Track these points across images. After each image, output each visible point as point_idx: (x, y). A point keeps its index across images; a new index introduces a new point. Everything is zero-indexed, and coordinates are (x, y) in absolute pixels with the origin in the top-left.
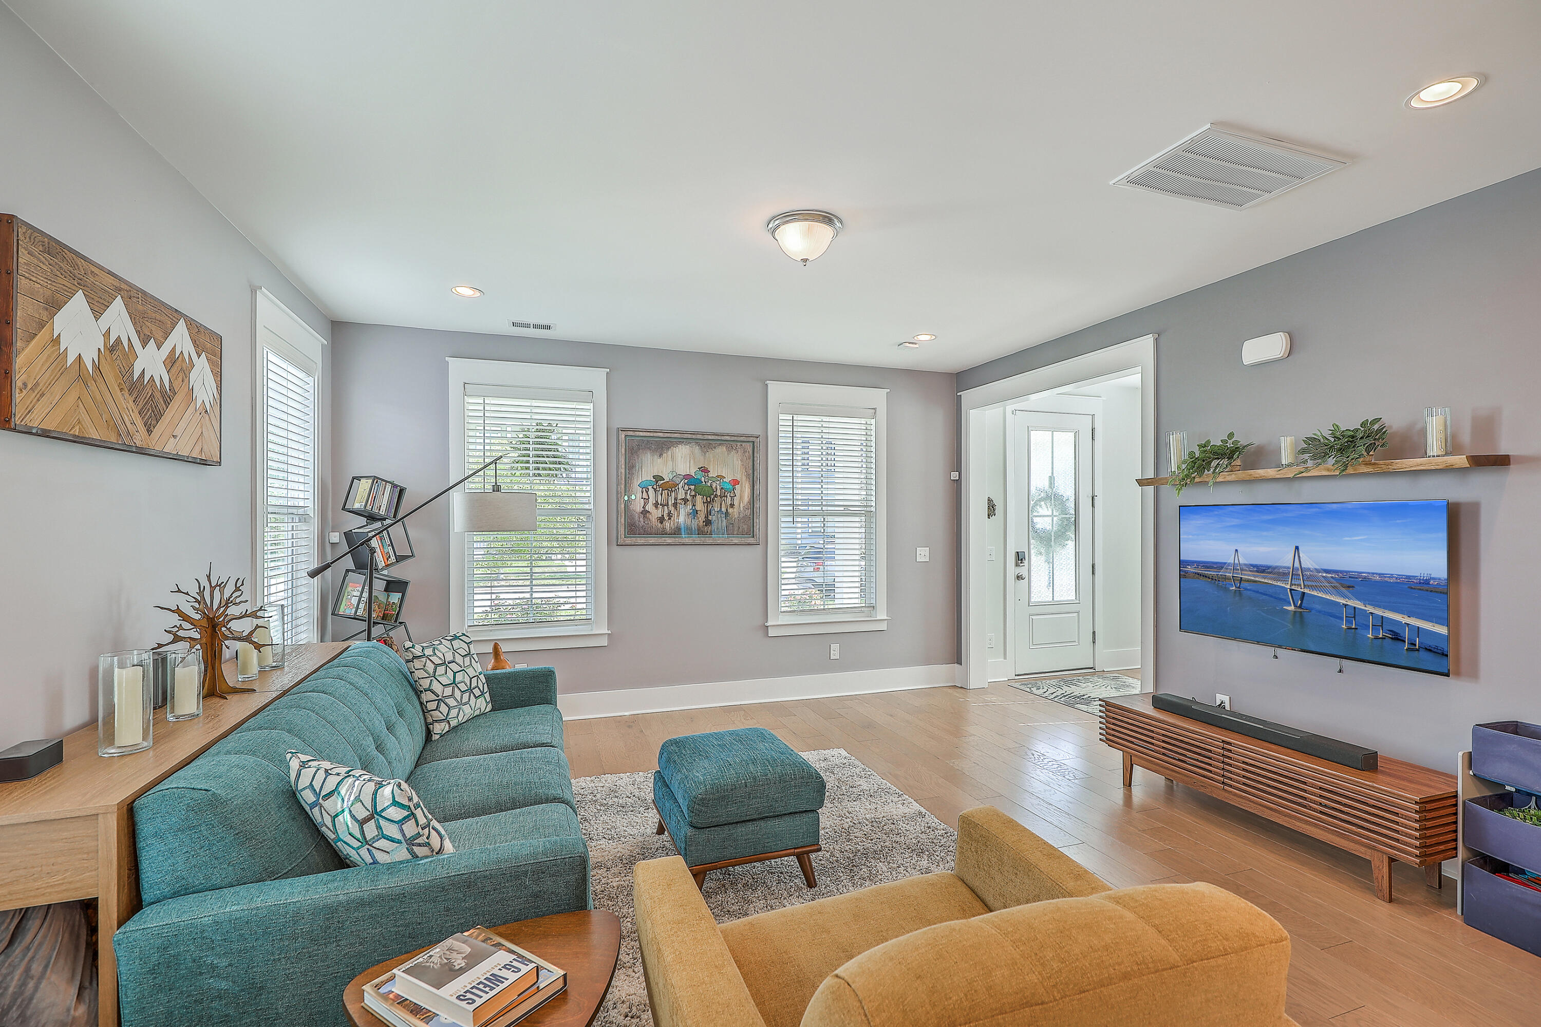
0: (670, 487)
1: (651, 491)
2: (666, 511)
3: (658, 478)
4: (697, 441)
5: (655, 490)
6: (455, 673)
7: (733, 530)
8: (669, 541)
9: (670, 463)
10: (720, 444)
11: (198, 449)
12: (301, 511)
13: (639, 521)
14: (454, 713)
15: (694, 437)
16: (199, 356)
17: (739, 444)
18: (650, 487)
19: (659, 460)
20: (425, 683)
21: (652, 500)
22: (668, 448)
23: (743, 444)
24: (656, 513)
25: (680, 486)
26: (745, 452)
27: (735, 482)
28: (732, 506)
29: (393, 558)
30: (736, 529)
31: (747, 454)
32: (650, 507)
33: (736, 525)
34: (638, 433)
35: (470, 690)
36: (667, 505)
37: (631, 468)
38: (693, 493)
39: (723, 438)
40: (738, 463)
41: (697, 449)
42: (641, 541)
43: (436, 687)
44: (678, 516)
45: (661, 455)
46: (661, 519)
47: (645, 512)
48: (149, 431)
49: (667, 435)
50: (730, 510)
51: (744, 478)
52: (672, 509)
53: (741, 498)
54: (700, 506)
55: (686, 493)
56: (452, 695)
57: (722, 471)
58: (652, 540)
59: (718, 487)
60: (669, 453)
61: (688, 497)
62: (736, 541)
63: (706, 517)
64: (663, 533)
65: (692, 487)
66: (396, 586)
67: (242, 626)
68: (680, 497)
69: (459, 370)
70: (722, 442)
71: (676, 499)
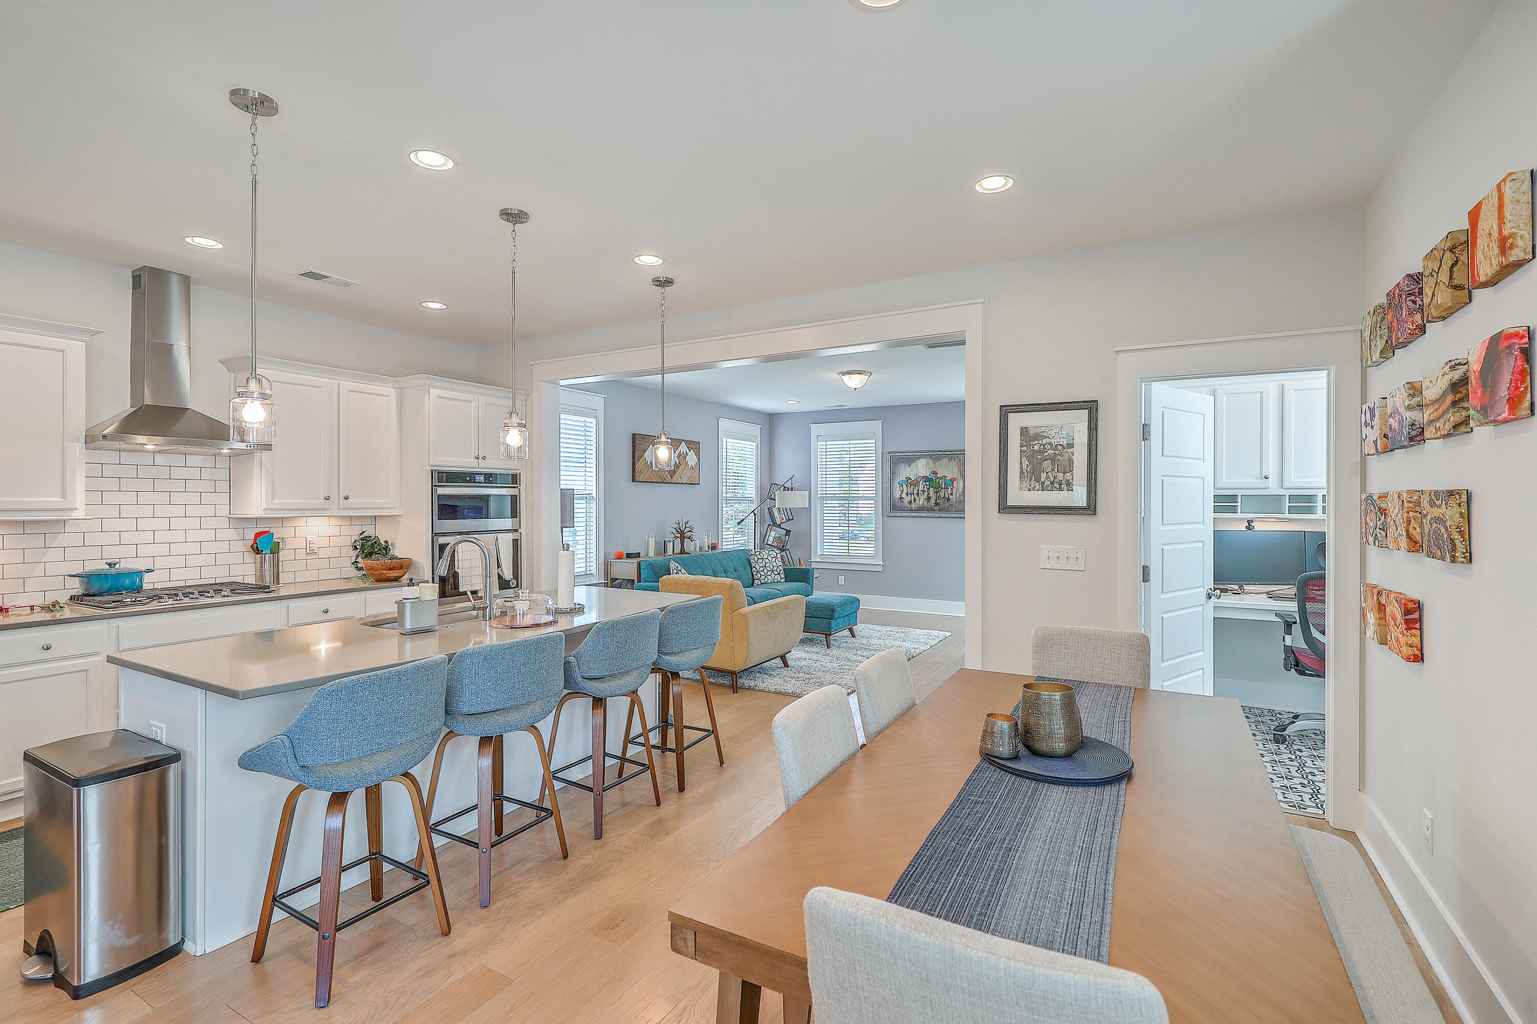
0: (915, 483)
1: (905, 486)
2: (913, 498)
3: (908, 479)
4: (930, 456)
5: (907, 485)
6: (766, 563)
7: (952, 509)
8: (914, 514)
9: (915, 469)
10: (945, 457)
11: (690, 480)
12: (751, 499)
13: (898, 503)
14: (763, 577)
15: (928, 454)
16: (690, 451)
17: (956, 456)
18: (904, 484)
19: (909, 468)
20: (753, 565)
21: (905, 491)
22: (914, 462)
23: (959, 456)
24: (907, 499)
25: (921, 483)
26: (960, 461)
27: (953, 480)
28: (952, 494)
29: (785, 520)
30: (954, 508)
31: (961, 462)
32: (904, 495)
33: (954, 505)
34: (897, 454)
35: (773, 571)
36: (914, 494)
37: (893, 474)
38: (928, 487)
39: (945, 453)
40: (955, 468)
41: (930, 461)
42: (899, 514)
43: (757, 566)
44: (919, 500)
45: (910, 465)
46: (910, 502)
47: (901, 498)
48: (672, 478)
49: (912, 454)
50: (950, 497)
51: (959, 477)
52: (916, 496)
53: (957, 489)
54: (932, 494)
55: (924, 487)
56: (763, 571)
57: (945, 474)
58: (904, 514)
59: (943, 483)
60: (915, 464)
61: (925, 489)
62: (953, 515)
63: (936, 501)
64: (912, 510)
65: (928, 483)
66: (788, 532)
67: (689, 534)
68: (920, 490)
69: (815, 429)
70: (945, 456)
71: (918, 490)
